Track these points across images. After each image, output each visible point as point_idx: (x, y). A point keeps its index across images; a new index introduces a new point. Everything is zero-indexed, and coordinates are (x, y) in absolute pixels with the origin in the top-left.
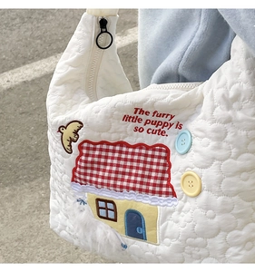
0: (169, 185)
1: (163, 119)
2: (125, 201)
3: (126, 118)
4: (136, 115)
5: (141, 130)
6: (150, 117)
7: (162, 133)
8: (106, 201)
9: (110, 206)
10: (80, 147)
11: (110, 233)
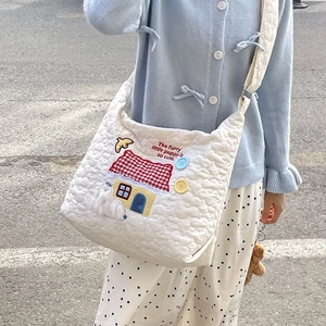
0: (167, 185)
1: (174, 151)
2: (138, 187)
3: (154, 148)
4: (159, 147)
5: (161, 156)
6: (167, 149)
7: (172, 159)
8: (126, 186)
9: (128, 189)
10: (126, 152)
11: (120, 207)
